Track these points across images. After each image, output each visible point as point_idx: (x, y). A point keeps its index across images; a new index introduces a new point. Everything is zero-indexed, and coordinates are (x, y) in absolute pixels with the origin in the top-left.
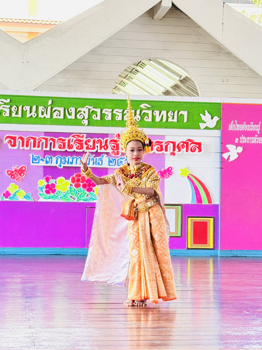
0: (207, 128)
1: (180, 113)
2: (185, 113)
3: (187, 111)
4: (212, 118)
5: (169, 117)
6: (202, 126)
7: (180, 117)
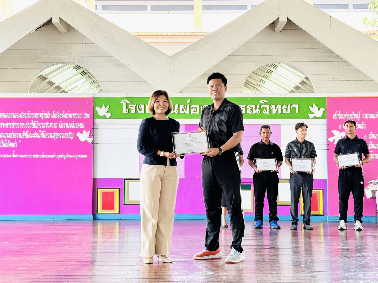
0: (315, 118)
1: (292, 107)
2: (296, 106)
3: (298, 105)
4: (319, 110)
5: (283, 110)
6: (311, 116)
7: (292, 109)
